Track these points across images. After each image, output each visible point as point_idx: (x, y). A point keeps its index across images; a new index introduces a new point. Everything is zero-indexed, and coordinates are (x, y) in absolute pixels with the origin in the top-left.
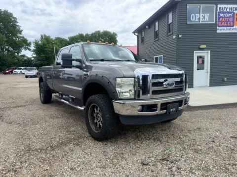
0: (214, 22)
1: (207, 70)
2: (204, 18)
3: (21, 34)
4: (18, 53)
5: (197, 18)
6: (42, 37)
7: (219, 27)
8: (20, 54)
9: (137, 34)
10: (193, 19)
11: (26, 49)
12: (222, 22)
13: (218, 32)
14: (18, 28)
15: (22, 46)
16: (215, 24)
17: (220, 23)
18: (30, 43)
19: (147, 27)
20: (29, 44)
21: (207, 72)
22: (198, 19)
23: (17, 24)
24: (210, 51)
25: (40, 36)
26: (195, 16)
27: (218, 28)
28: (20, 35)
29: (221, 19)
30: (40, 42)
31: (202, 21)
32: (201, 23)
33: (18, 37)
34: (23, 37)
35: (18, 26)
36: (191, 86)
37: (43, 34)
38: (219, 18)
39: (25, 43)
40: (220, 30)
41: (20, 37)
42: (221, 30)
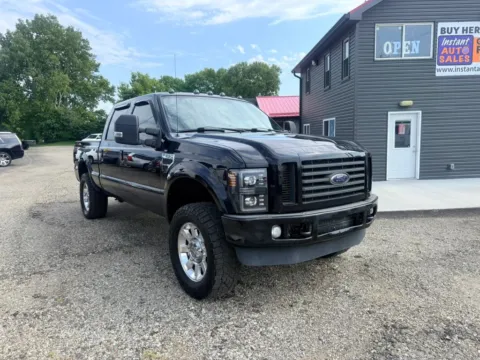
0: (431, 57)
1: (416, 147)
2: (410, 48)
3: (96, 70)
4: (92, 106)
5: (396, 48)
6: (134, 77)
7: (439, 64)
8: (95, 109)
9: (299, 75)
10: (388, 50)
11: (106, 99)
12: (446, 56)
13: (438, 74)
14: (90, 59)
15: (98, 94)
16: (433, 60)
17: (442, 57)
18: (113, 88)
19: (313, 63)
20: (111, 91)
21: (416, 152)
22: (398, 51)
23: (90, 52)
24: (420, 112)
25: (130, 76)
26: (393, 45)
27: (438, 67)
28: (96, 74)
29: (445, 50)
30: (130, 87)
31: (406, 55)
32: (403, 58)
33: (91, 77)
34: (101, 77)
35: (90, 55)
36: (383, 177)
37: (135, 72)
38: (441, 48)
39: (103, 88)
40: (441, 71)
41: (97, 77)
42: (445, 70)
